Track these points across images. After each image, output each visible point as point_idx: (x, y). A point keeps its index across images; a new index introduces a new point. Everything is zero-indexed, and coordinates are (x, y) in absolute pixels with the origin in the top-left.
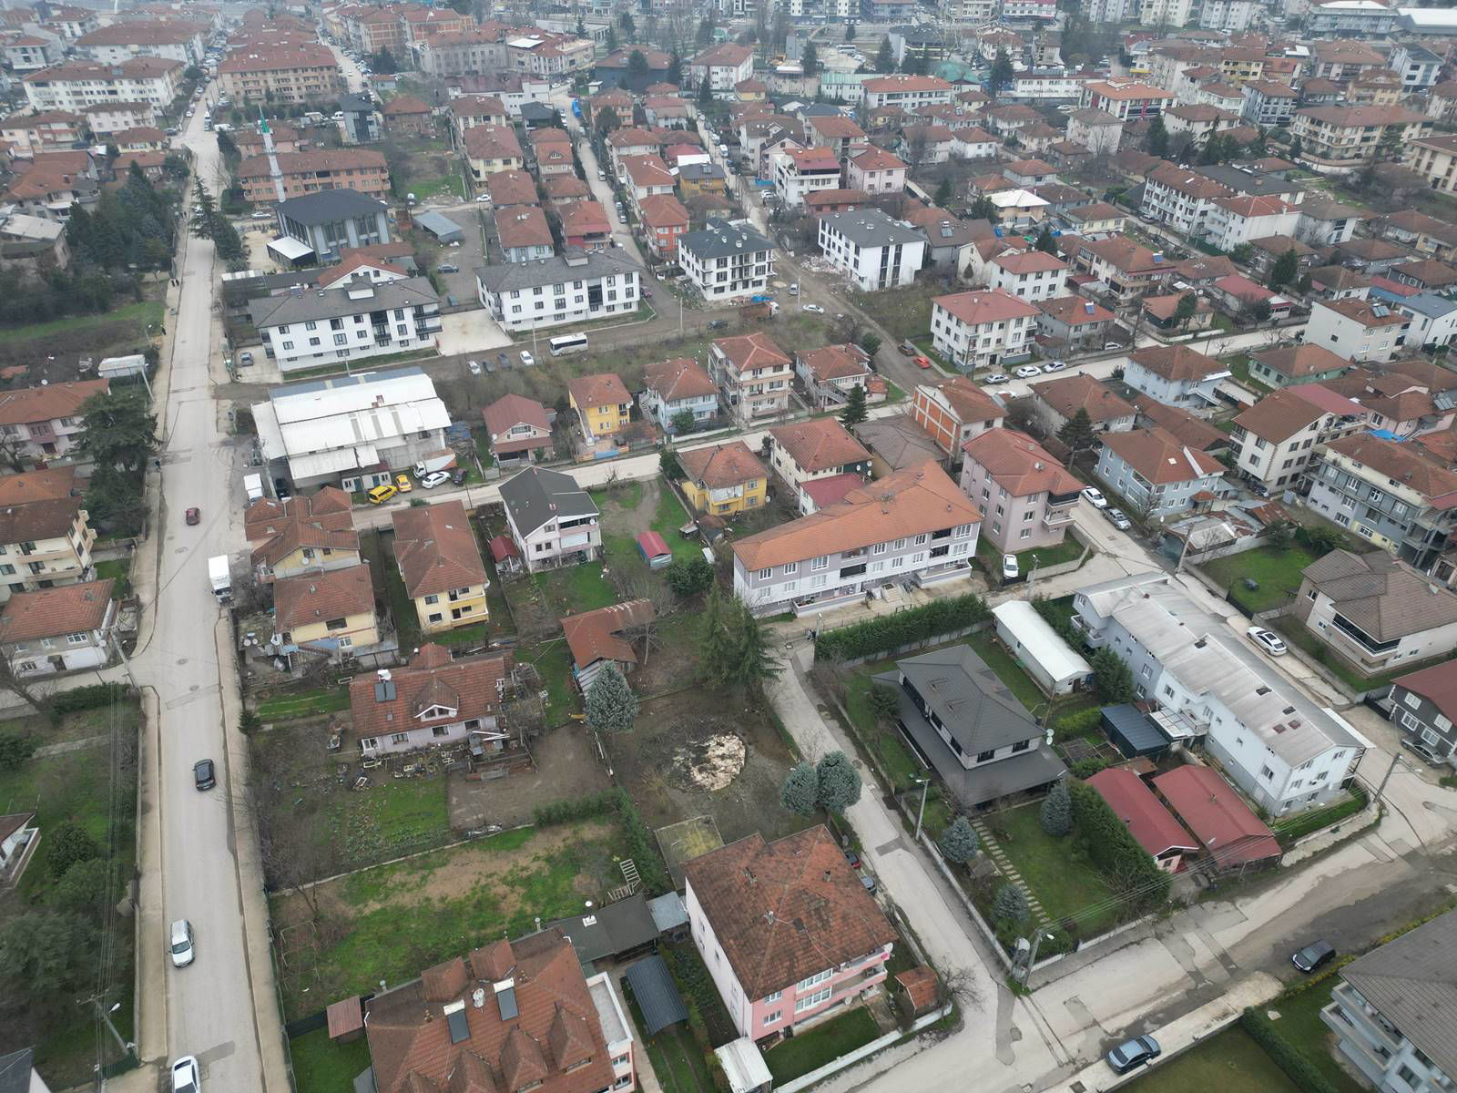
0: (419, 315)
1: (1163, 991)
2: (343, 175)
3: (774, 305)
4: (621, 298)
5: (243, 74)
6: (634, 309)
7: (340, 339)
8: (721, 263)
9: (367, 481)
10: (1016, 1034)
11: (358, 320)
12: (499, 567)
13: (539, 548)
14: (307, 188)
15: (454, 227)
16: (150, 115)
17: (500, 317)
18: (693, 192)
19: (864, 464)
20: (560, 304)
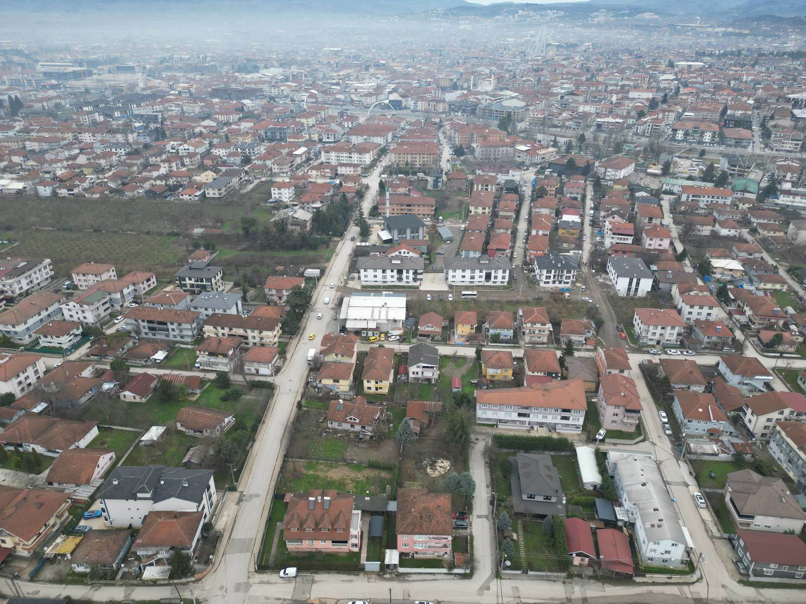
0: (415, 273)
1: (552, 599)
2: (416, 207)
3: (567, 294)
4: (500, 279)
5: (399, 154)
6: (505, 284)
7: (384, 277)
8: (549, 272)
9: (370, 333)
10: (488, 588)
11: (392, 271)
12: (399, 376)
13: (414, 373)
14: (402, 210)
15: (450, 235)
16: (359, 169)
17: (447, 279)
18: (563, 234)
19: (556, 374)
20: (472, 278)
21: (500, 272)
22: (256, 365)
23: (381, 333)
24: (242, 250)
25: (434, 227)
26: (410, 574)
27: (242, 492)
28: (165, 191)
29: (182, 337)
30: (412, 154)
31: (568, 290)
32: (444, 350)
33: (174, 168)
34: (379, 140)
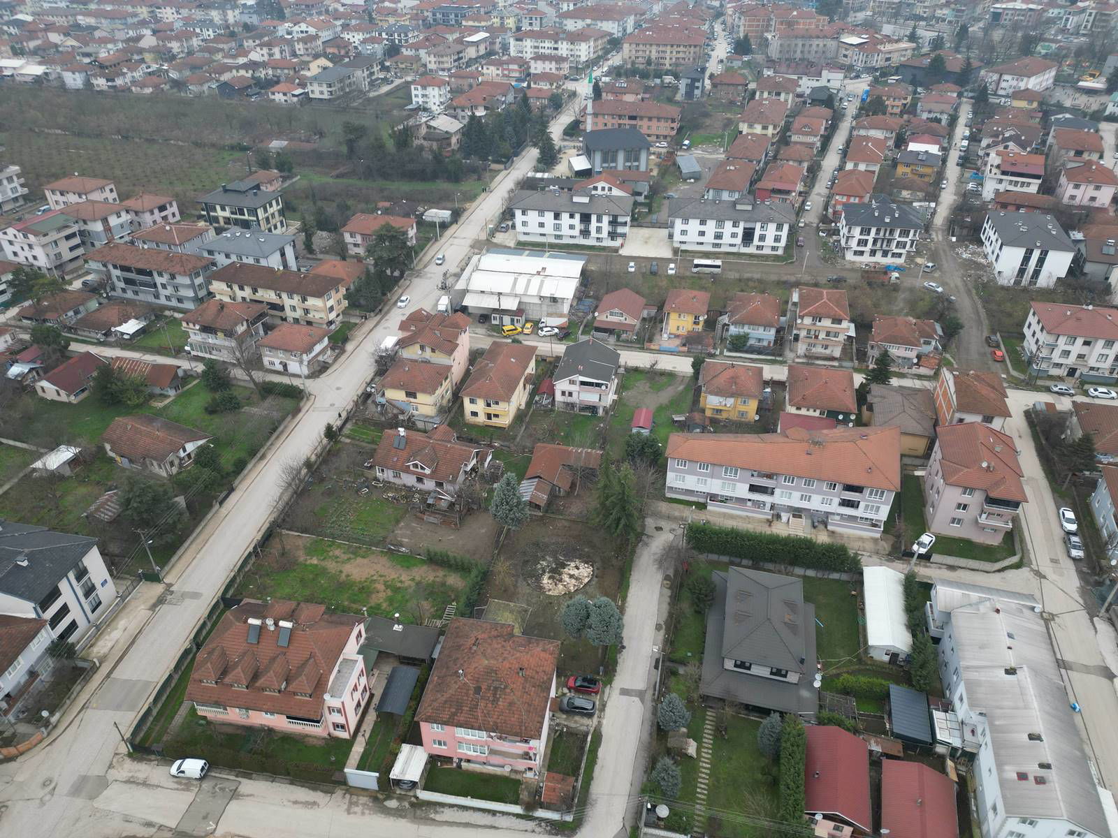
0: (614, 222)
2: (646, 120)
3: (897, 275)
4: (770, 241)
5: (638, 45)
6: (780, 252)
7: (557, 227)
8: (866, 231)
9: (506, 319)
11: (572, 216)
12: (537, 398)
13: (563, 393)
14: (619, 126)
15: (697, 168)
16: (566, 66)
17: (671, 236)
18: (904, 174)
19: (847, 415)
20: (719, 236)
21: (772, 227)
22: (281, 354)
23: (527, 321)
24: (337, 177)
25: (671, 154)
27: (170, 585)
28: (250, 86)
29: (180, 300)
30: (658, 45)
31: (897, 268)
32: (632, 358)
34: (611, 27)
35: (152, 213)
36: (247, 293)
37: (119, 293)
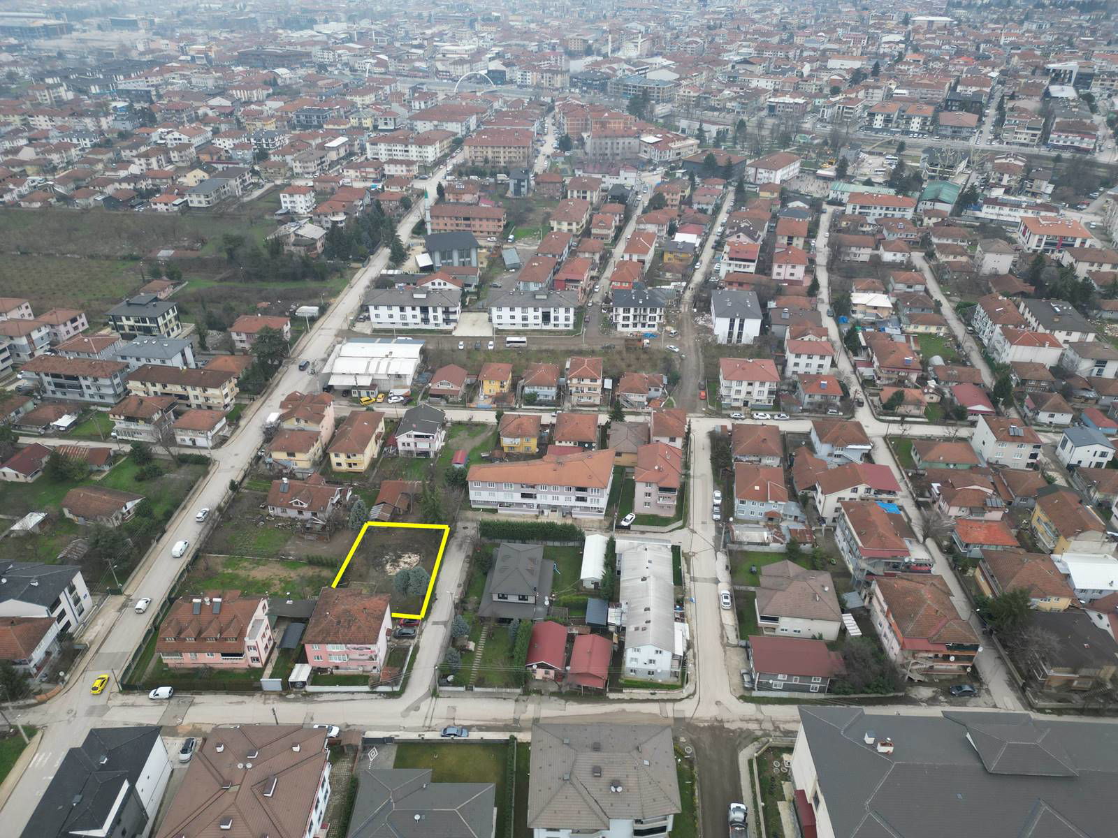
0: (446, 312)
1: (495, 720)
2: (477, 221)
3: (648, 341)
4: (562, 321)
5: (475, 147)
6: (571, 328)
7: (403, 317)
8: (627, 310)
9: (364, 393)
10: (417, 709)
11: (414, 309)
12: (385, 449)
13: (404, 444)
14: (457, 225)
15: (517, 261)
16: (415, 168)
17: (490, 320)
18: (670, 259)
19: (590, 444)
20: (525, 319)
21: (562, 310)
22: (190, 433)
23: (379, 393)
24: (221, 280)
25: (498, 248)
26: (322, 693)
27: (129, 596)
28: (133, 198)
29: (101, 397)
30: (493, 147)
31: (652, 336)
32: (455, 415)
33: (155, 166)
34: (455, 127)
35: (65, 325)
36: (158, 388)
37: (49, 394)
